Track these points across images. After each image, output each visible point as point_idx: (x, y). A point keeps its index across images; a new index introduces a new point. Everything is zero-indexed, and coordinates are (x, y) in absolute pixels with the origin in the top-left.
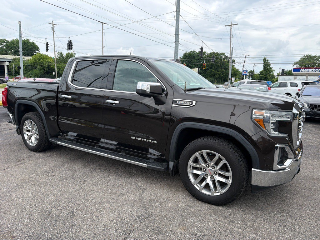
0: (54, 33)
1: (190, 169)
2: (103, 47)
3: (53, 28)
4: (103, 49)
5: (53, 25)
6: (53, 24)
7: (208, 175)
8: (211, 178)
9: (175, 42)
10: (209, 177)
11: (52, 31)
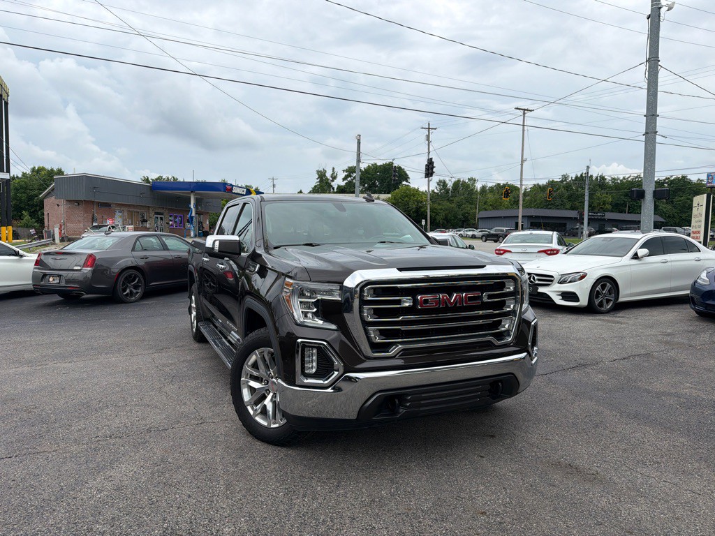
0: (429, 145)
1: (246, 378)
2: (523, 161)
3: (428, 136)
4: (522, 165)
5: (429, 131)
6: (429, 129)
7: (270, 392)
8: (272, 397)
9: (646, 133)
10: (271, 394)
11: (427, 142)
